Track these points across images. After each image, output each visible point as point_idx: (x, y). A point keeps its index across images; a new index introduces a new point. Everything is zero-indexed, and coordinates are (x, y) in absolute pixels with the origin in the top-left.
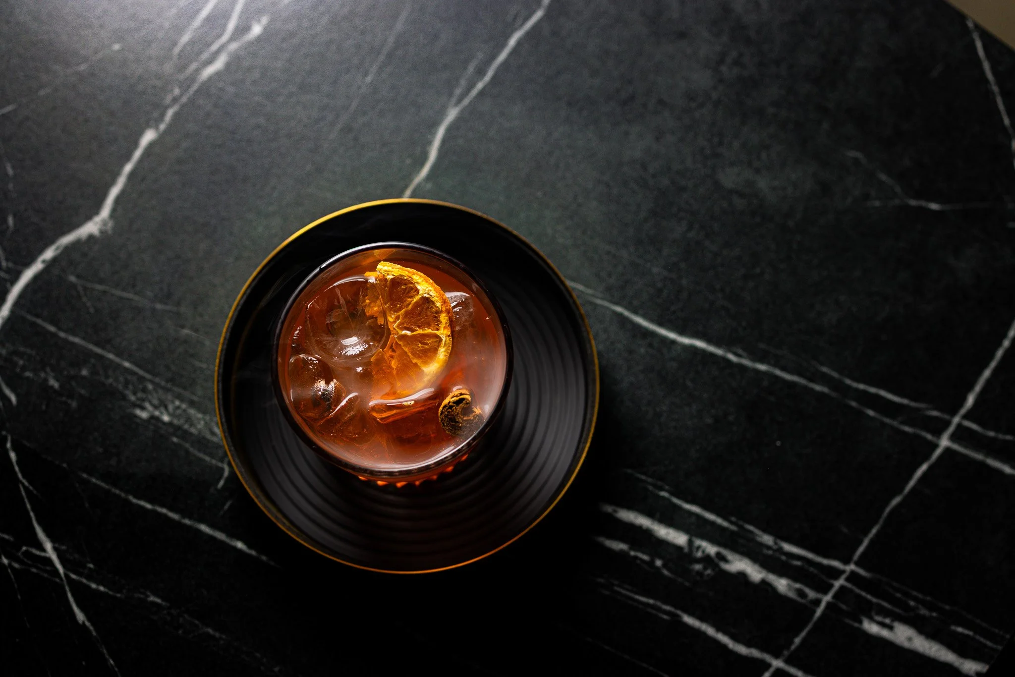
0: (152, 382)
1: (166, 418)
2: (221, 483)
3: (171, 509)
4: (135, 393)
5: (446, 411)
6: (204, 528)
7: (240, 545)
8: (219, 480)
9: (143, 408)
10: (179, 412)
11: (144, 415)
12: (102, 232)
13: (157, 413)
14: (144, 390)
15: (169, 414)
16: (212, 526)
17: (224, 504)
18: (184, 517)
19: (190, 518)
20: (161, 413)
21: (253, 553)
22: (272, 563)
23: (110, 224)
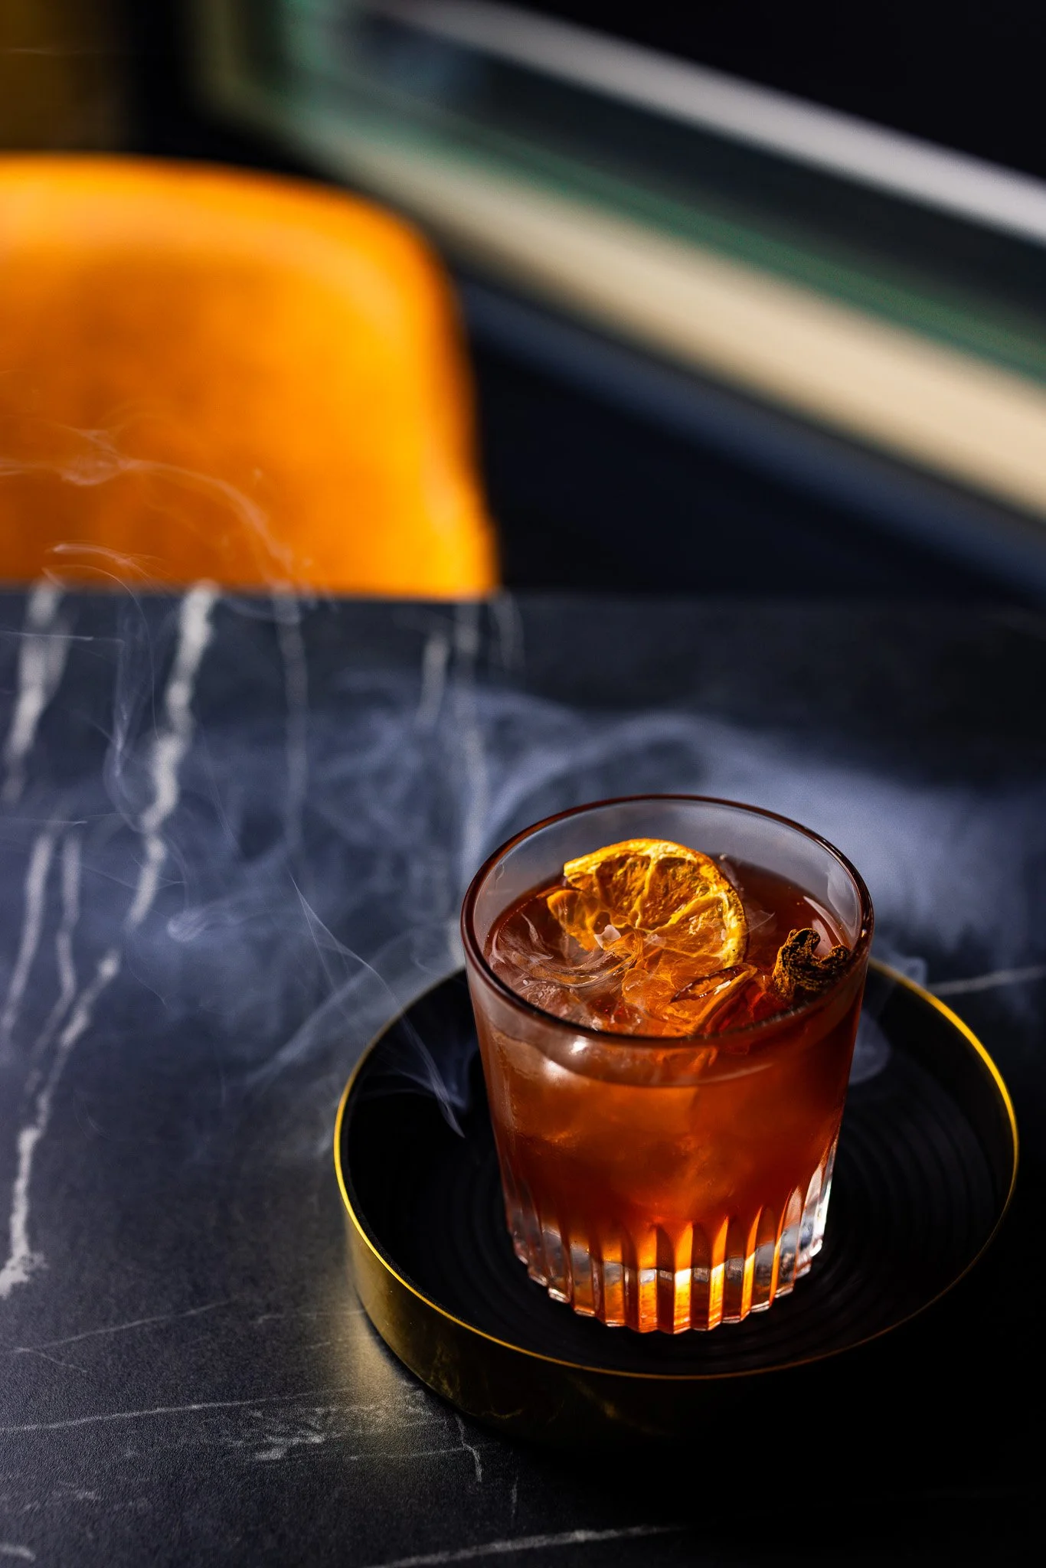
0: (253, 1408)
1: (317, 1439)
2: (479, 1471)
3: (423, 1552)
4: (238, 1436)
5: (790, 957)
6: (498, 1546)
7: (580, 1536)
8: (473, 1471)
9: (269, 1447)
10: (330, 1420)
11: (276, 1454)
12: (32, 1274)
13: (296, 1441)
14: (250, 1423)
15: (319, 1432)
16: (511, 1536)
17: (509, 1497)
18: (454, 1549)
19: (466, 1546)
20: (302, 1436)
21: (612, 1533)
22: (655, 1530)
23: (39, 1258)
